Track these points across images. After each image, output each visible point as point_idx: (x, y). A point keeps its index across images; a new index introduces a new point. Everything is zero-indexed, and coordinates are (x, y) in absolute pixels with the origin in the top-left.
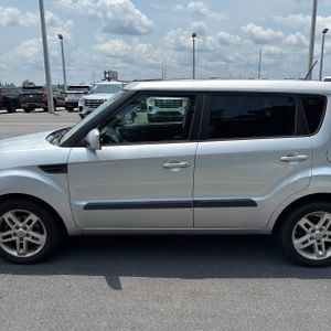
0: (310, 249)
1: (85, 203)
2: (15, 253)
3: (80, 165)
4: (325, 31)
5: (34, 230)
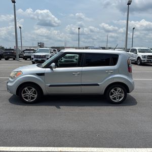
0: (115, 99)
1: (49, 85)
2: (27, 100)
3: (48, 73)
4: (134, 29)
5: (33, 93)
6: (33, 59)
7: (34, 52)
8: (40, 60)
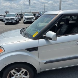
6: (5, 21)
7: (5, 17)
8: (10, 21)
